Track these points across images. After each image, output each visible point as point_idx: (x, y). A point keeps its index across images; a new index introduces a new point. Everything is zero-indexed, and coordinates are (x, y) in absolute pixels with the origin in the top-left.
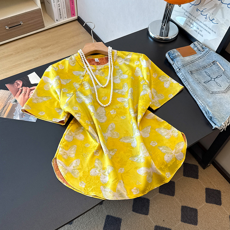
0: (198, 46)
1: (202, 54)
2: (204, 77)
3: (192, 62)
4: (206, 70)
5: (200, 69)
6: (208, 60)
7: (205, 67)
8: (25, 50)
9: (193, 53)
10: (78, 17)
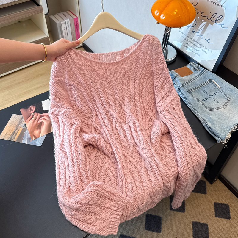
0: (194, 66)
1: (198, 74)
2: (203, 95)
3: (190, 81)
4: (204, 89)
5: (198, 87)
6: (204, 79)
7: (203, 86)
8: (35, 77)
9: (189, 72)
10: (83, 44)
